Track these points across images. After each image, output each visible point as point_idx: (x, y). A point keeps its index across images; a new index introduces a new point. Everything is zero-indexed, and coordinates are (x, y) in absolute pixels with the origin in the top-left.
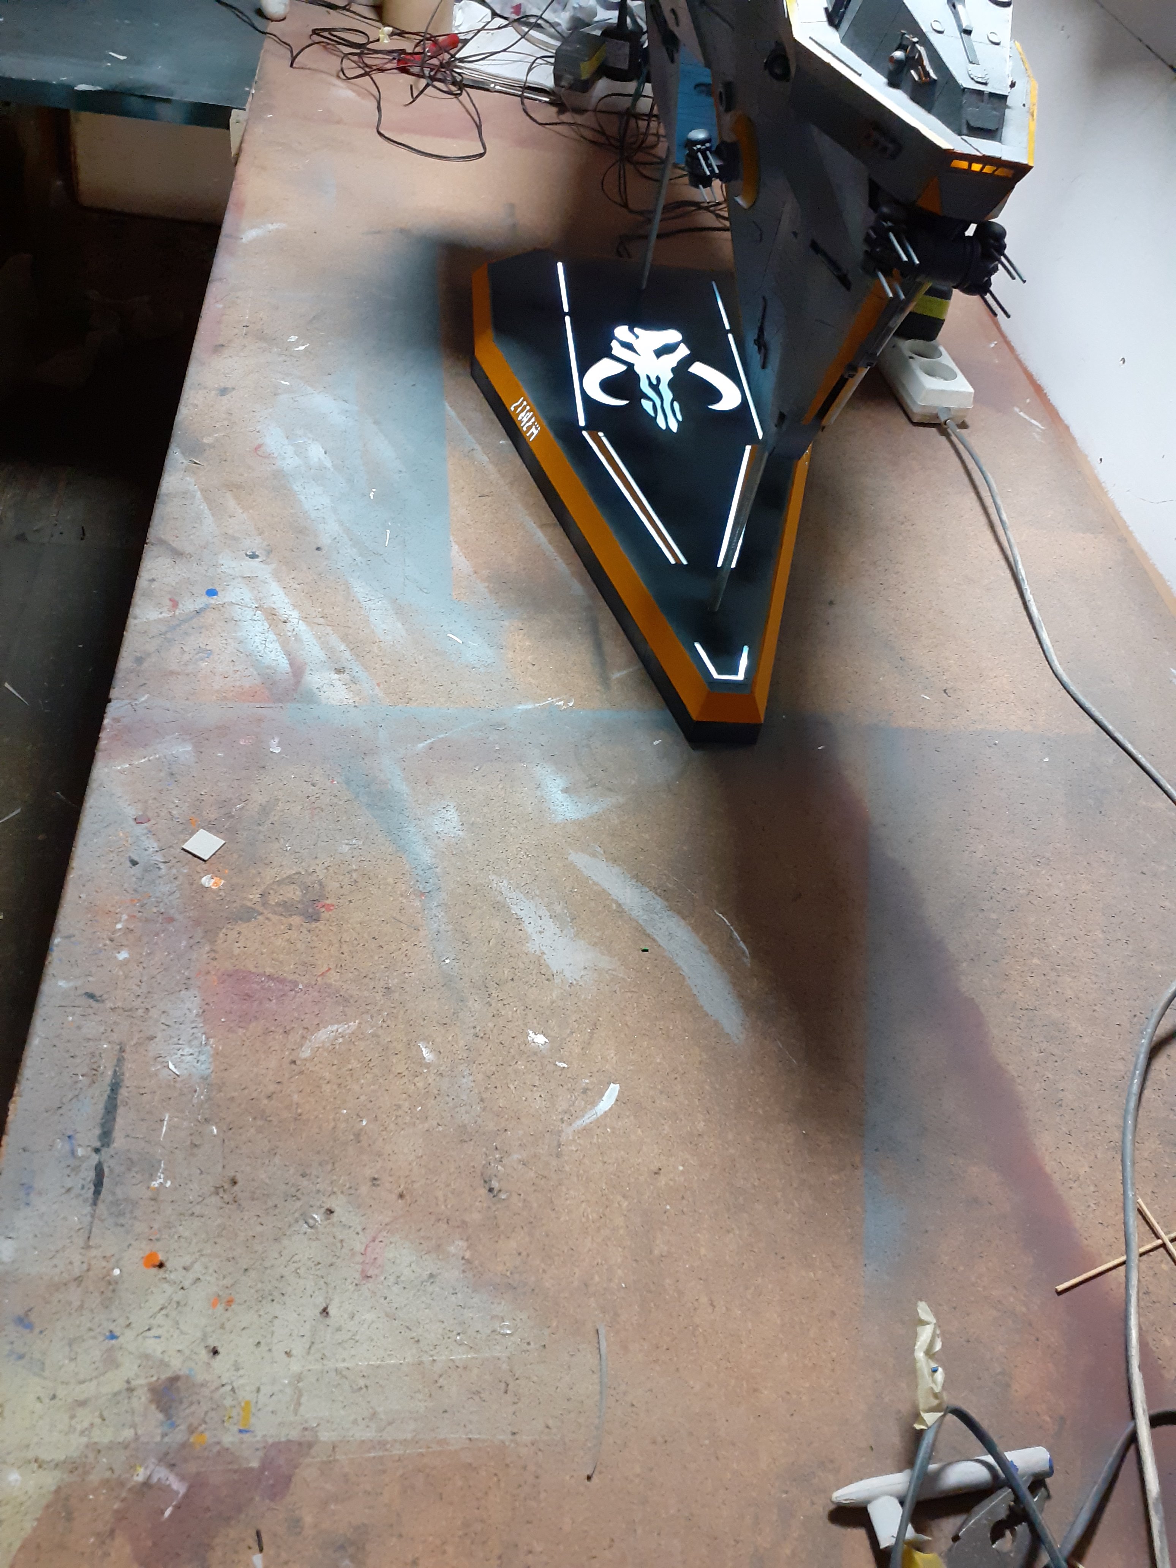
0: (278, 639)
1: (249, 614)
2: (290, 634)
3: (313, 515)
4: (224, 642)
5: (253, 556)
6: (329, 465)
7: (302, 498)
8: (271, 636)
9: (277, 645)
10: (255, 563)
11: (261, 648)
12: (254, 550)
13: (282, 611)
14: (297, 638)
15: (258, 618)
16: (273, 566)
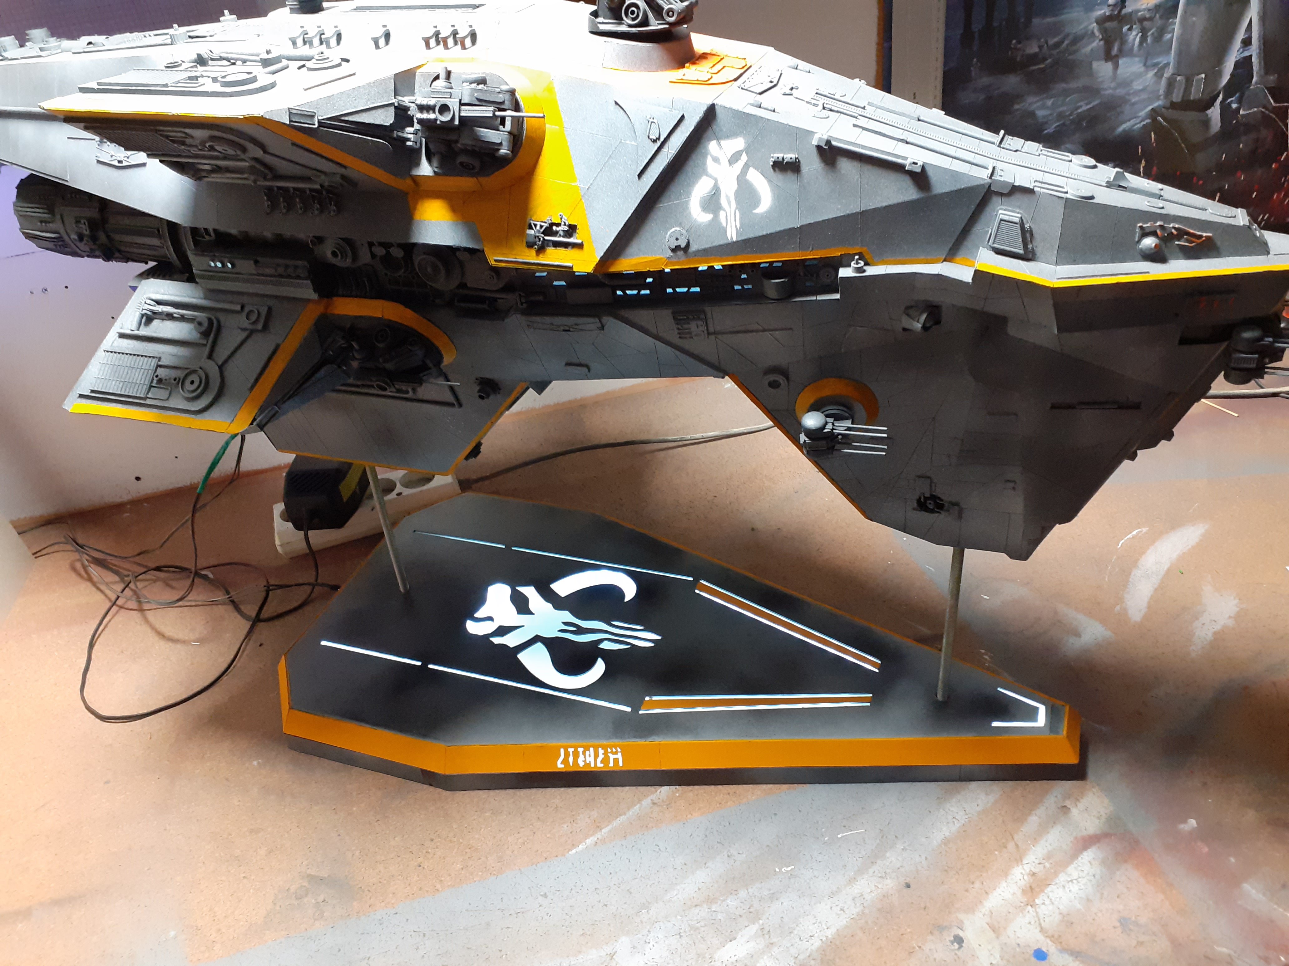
0: (1063, 871)
1: (1043, 910)
2: (1047, 865)
3: (854, 911)
4: (1100, 914)
5: (959, 940)
6: (754, 928)
7: (830, 933)
8: (1062, 878)
9: (1071, 869)
10: (968, 934)
11: (1084, 881)
12: (949, 944)
13: (1022, 883)
14: (1048, 856)
15: (1046, 899)
16: (961, 916)
